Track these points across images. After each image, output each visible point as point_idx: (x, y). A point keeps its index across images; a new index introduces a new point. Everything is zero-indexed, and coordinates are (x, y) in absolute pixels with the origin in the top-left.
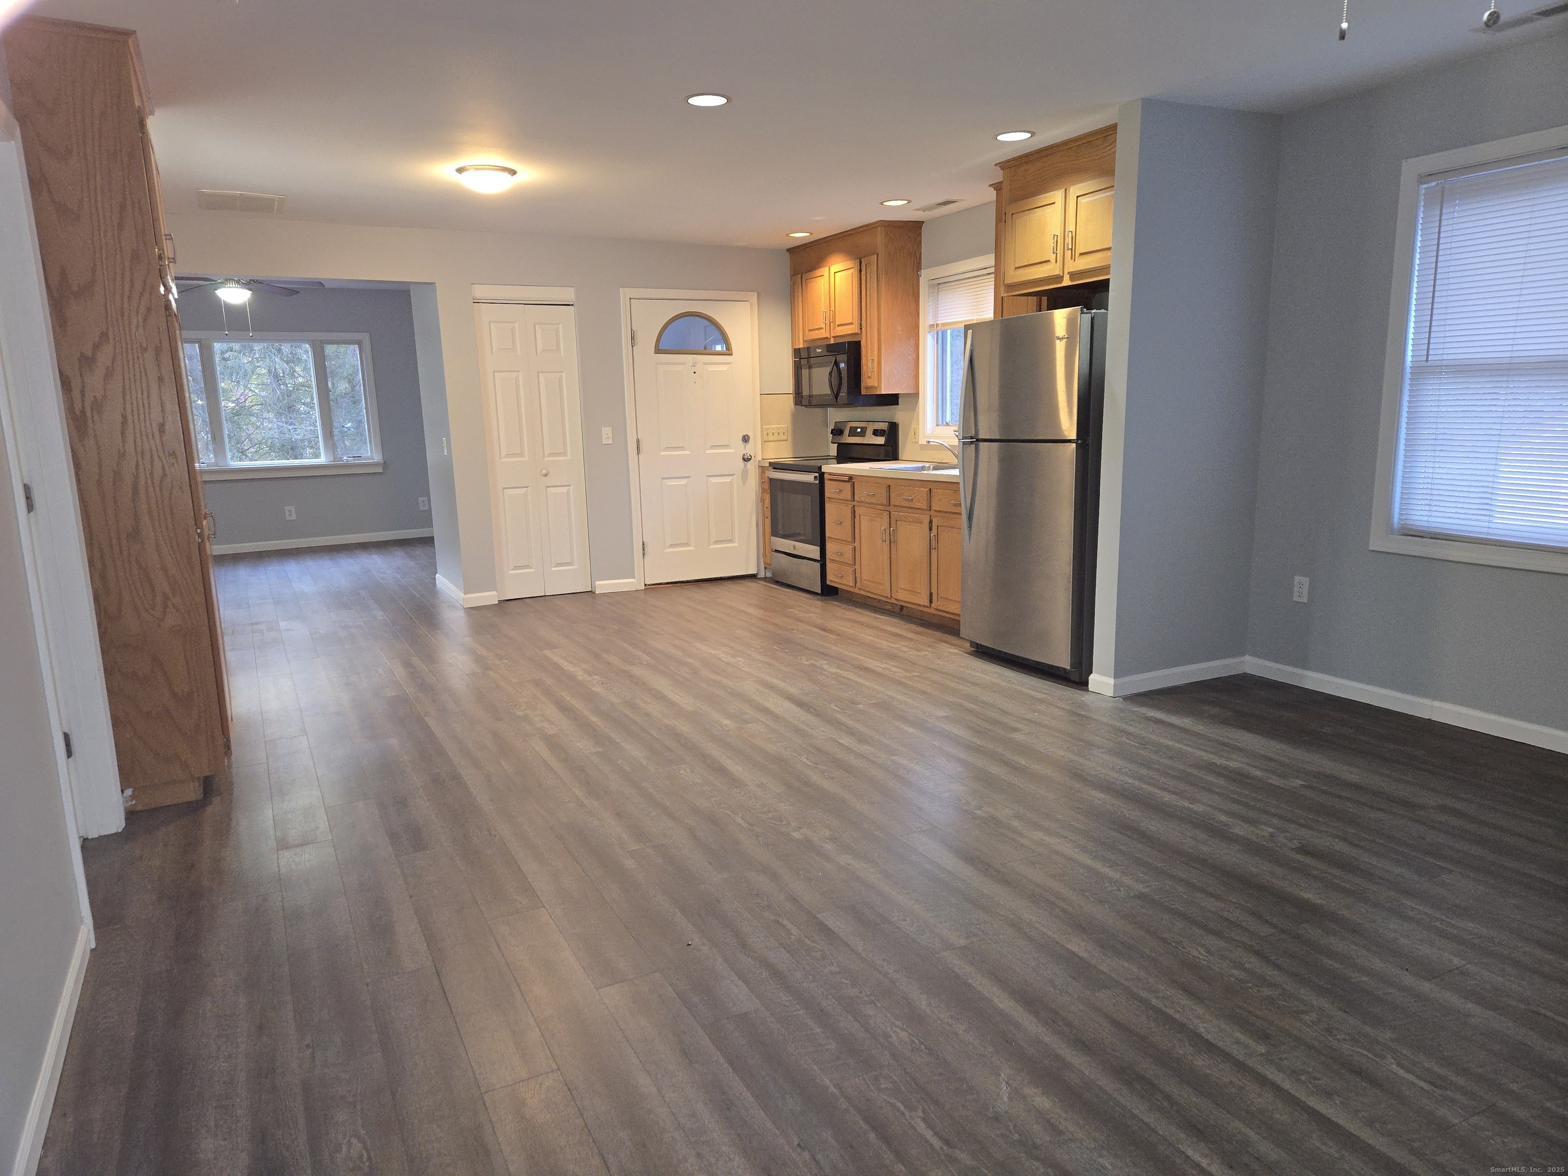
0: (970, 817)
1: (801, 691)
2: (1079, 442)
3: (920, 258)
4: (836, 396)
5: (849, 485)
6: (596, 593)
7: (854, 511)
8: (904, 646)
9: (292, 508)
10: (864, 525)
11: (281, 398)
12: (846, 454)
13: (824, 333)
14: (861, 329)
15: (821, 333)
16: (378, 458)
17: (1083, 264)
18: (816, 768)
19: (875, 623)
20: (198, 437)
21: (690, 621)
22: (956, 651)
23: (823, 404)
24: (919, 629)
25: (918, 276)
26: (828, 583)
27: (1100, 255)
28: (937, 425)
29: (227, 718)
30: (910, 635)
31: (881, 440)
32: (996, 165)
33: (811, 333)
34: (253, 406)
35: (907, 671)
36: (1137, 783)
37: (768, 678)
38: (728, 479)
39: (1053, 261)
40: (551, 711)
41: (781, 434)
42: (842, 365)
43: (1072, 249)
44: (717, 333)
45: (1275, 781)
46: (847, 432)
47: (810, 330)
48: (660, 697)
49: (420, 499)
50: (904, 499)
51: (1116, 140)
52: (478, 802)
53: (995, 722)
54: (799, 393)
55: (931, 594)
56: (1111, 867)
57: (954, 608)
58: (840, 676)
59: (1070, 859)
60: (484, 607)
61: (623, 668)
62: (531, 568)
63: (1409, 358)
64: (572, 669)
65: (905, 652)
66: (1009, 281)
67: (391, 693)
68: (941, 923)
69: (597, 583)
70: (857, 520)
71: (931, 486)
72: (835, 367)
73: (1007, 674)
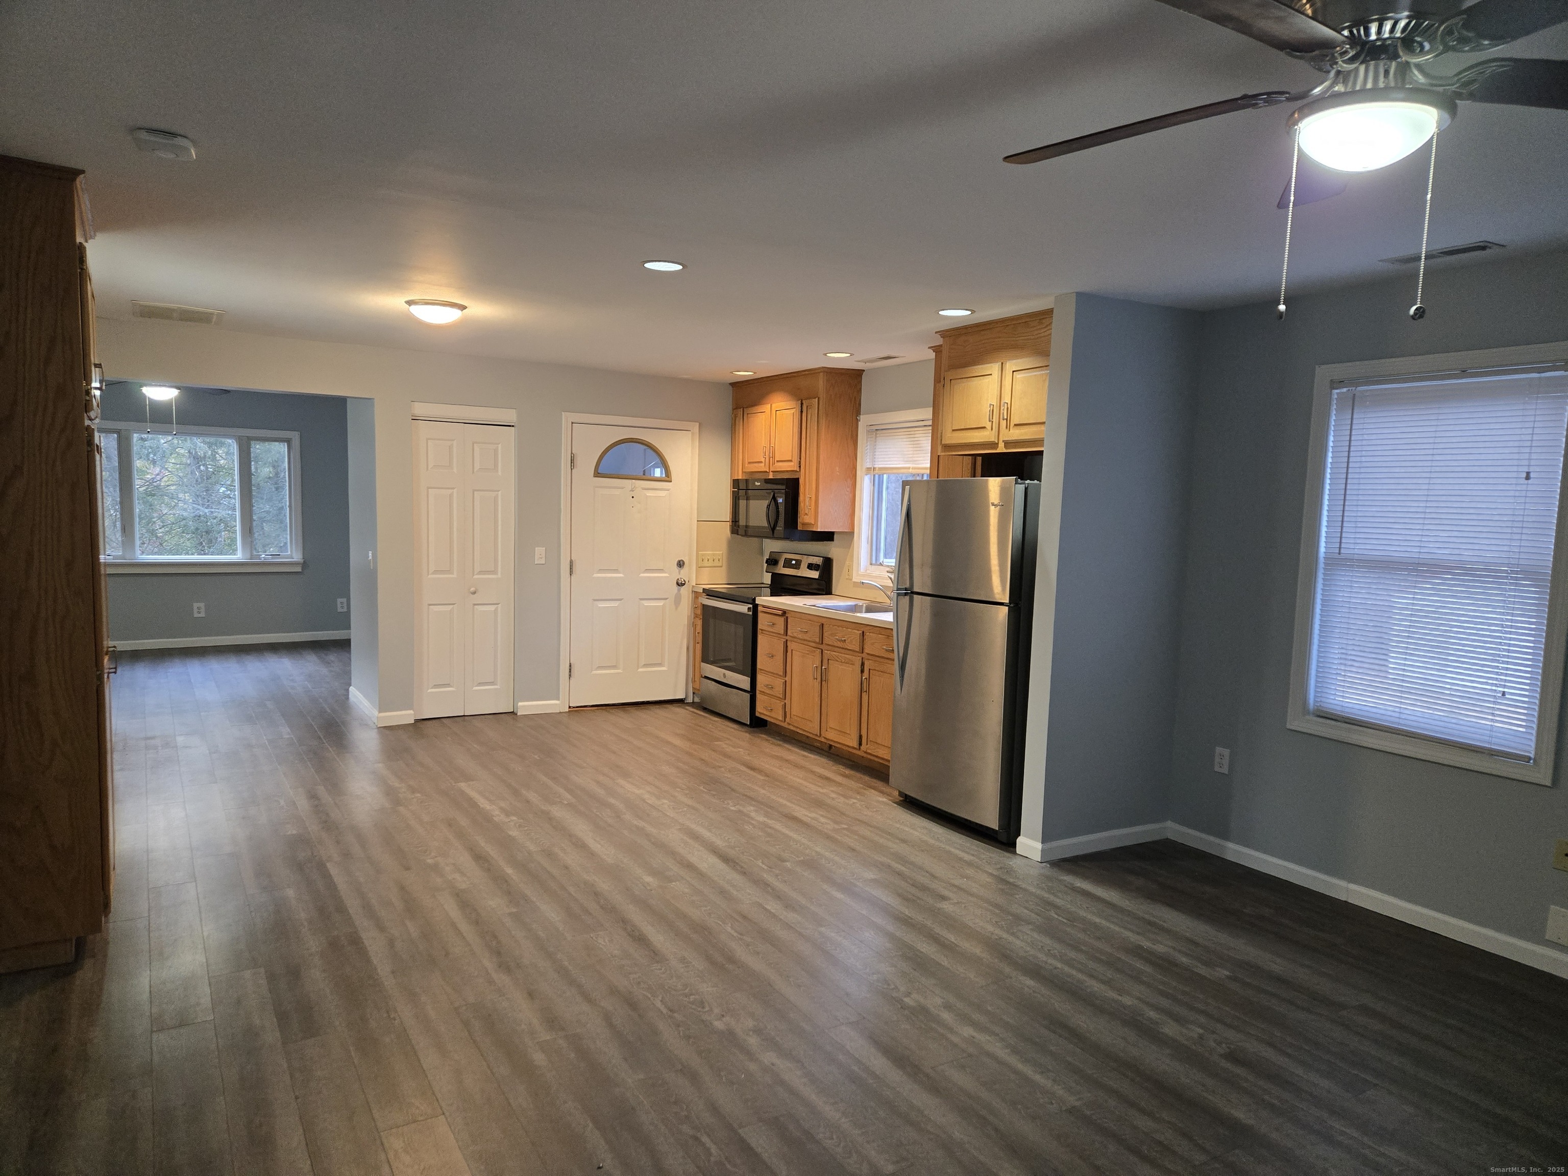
0: (900, 1006)
1: (727, 844)
2: (1012, 605)
3: (860, 405)
4: (773, 529)
5: (782, 619)
6: (518, 714)
7: (787, 647)
8: (832, 791)
9: (202, 605)
10: (797, 660)
11: (199, 480)
12: (781, 586)
13: (763, 467)
14: (800, 467)
15: (761, 467)
16: (297, 557)
17: (1016, 434)
18: (741, 939)
19: (802, 762)
20: (106, 514)
21: (614, 753)
22: (885, 800)
23: (759, 534)
24: (848, 772)
25: (857, 421)
26: (757, 714)
27: (1034, 428)
28: (871, 564)
29: (109, 866)
30: (839, 779)
31: (815, 574)
32: (936, 333)
33: (749, 465)
34: (168, 486)
35: (836, 822)
36: (1066, 969)
37: (693, 826)
38: (661, 603)
39: (989, 427)
40: (465, 859)
41: (716, 561)
42: (780, 500)
43: (1007, 419)
44: (658, 460)
45: (1202, 970)
46: (781, 563)
47: (749, 463)
48: (581, 846)
49: (339, 600)
50: (836, 639)
51: (1051, 323)
52: (378, 974)
53: (924, 888)
54: (736, 522)
55: (861, 737)
56: (1042, 1073)
57: (883, 753)
58: (767, 826)
59: (1001, 1062)
60: (399, 726)
61: (543, 808)
62: (452, 687)
63: (1322, 549)
64: (488, 807)
65: (833, 799)
66: (947, 441)
67: (292, 831)
68: (868, 1142)
69: (520, 704)
70: (789, 654)
71: (865, 630)
72: (773, 502)
73: (936, 830)
